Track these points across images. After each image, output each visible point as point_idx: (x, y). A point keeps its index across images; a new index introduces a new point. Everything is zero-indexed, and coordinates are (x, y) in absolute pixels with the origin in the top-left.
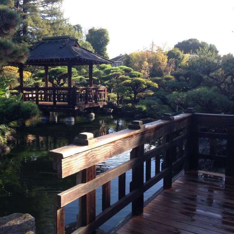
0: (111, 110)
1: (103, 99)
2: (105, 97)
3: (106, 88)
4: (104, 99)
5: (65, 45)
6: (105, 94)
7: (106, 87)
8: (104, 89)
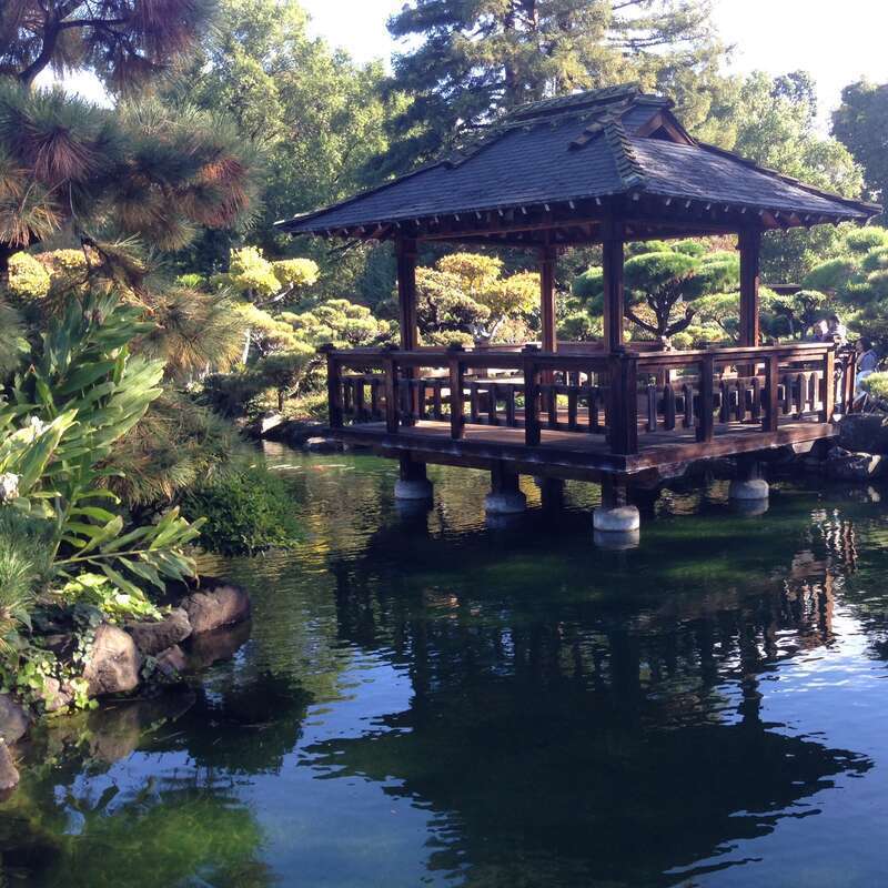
0: (870, 459)
1: (812, 407)
2: (823, 397)
3: (830, 349)
4: (819, 406)
5: (600, 133)
6: (824, 383)
7: (831, 345)
8: (821, 357)
